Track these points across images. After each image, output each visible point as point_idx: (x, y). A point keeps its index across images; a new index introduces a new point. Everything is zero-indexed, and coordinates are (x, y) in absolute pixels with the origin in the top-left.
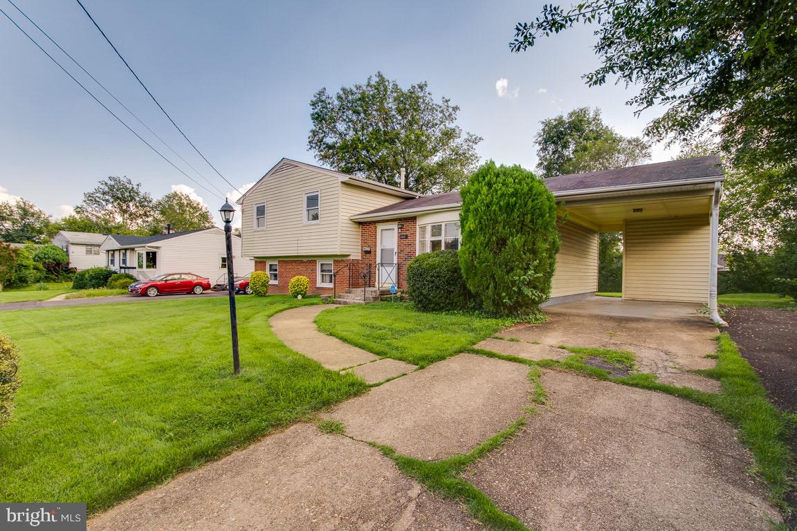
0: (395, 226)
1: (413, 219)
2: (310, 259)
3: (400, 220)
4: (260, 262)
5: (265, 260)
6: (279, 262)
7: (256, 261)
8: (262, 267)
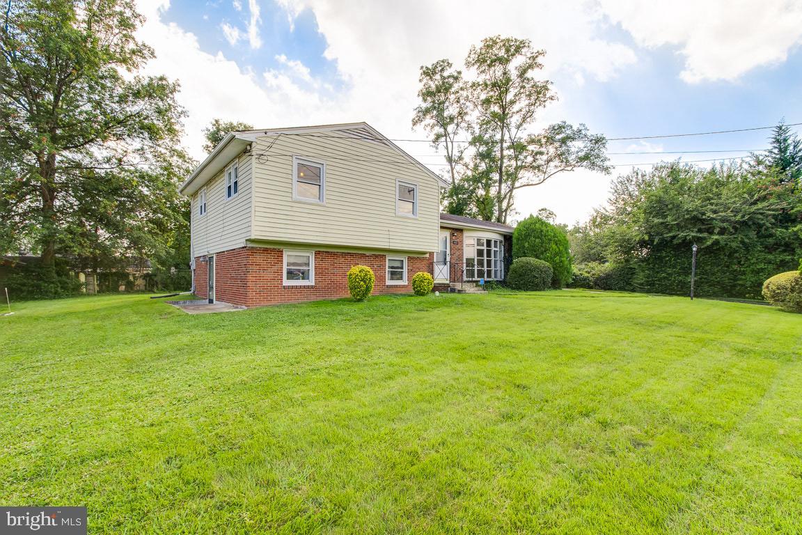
0: (448, 233)
1: (461, 230)
3: (453, 229)
4: (266, 250)
5: (281, 247)
6: (317, 253)
7: (252, 248)
8: (272, 259)
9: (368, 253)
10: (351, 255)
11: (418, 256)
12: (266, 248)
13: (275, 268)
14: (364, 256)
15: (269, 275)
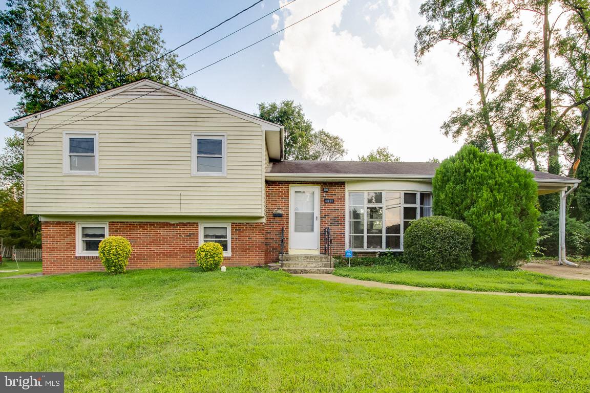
0: (317, 190)
1: (342, 184)
2: (185, 221)
3: (324, 183)
4: (59, 223)
5: (73, 220)
6: (111, 224)
7: (46, 222)
8: (64, 231)
9: (172, 222)
10: (152, 224)
11: (247, 222)
12: (59, 222)
13: (68, 240)
14: (168, 224)
15: (62, 246)
